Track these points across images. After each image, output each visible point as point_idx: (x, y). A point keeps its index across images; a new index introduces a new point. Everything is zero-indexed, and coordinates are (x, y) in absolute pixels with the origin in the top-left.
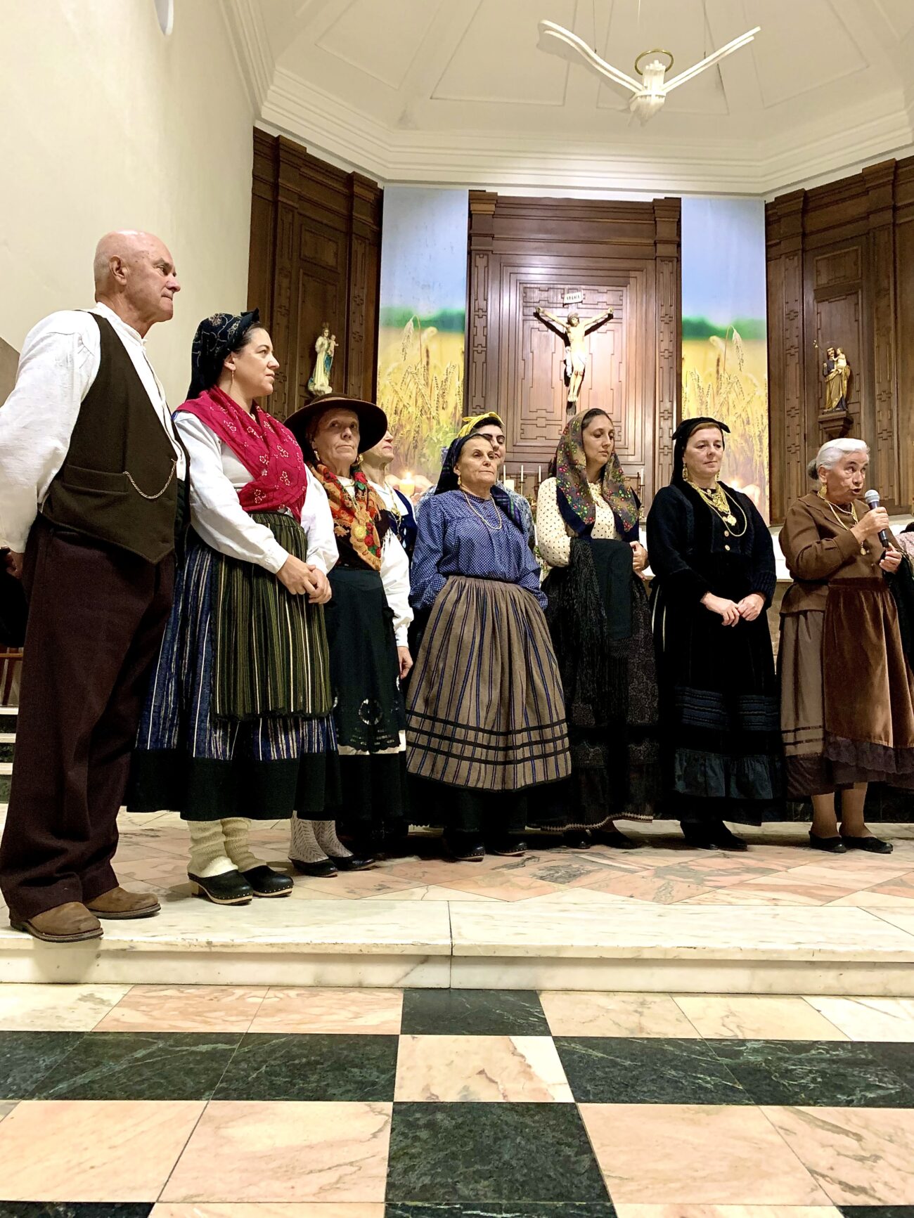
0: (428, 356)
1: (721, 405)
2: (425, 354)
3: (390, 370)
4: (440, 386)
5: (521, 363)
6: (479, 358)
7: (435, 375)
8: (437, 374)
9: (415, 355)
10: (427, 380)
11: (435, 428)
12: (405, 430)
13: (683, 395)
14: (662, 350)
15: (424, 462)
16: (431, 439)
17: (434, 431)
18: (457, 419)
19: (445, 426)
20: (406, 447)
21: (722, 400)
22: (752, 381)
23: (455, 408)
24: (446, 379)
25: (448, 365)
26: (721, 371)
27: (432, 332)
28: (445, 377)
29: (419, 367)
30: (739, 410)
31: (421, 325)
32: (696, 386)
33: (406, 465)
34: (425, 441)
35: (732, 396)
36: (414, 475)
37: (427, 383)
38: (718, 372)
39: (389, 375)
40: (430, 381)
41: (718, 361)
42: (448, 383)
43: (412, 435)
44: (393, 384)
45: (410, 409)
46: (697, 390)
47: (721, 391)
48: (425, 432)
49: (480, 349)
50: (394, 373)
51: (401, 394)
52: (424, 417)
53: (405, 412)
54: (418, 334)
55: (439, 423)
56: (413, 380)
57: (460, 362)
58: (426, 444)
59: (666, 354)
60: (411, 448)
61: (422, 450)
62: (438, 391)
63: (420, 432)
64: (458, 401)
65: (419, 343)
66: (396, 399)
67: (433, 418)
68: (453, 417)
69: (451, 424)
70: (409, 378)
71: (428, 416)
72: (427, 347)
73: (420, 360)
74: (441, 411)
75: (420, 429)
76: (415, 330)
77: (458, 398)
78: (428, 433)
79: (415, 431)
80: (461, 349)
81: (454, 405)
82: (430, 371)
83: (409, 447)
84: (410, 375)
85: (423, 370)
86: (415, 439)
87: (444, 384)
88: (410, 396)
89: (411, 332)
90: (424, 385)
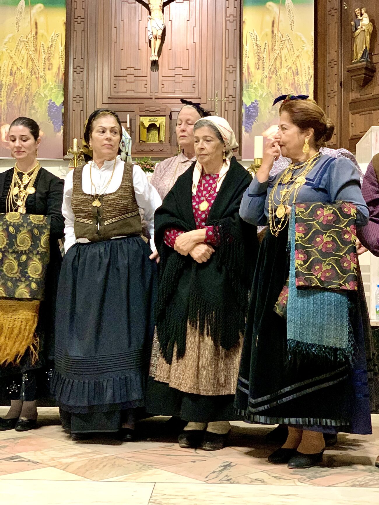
0: (36, 28)
1: (276, 59)
2: (34, 26)
3: (6, 40)
4: (46, 51)
5: (114, 30)
6: (79, 27)
7: (43, 43)
9: (26, 26)
10: (35, 46)
11: (42, 85)
12: (18, 88)
13: (244, 52)
14: (228, 15)
15: (34, 113)
16: (40, 94)
17: (42, 87)
18: (61, 77)
19: (51, 83)
20: (19, 102)
21: (276, 55)
22: (301, 38)
23: (59, 68)
24: (51, 46)
25: (53, 34)
26: (276, 32)
27: (40, 7)
28: (50, 44)
29: (29, 36)
30: (290, 64)
31: (31, 2)
32: (255, 45)
34: (35, 96)
35: (285, 52)
37: (36, 49)
38: (273, 32)
39: (5, 44)
40: (38, 48)
41: (273, 22)
42: (53, 49)
43: (24, 91)
44: (9, 51)
45: (22, 71)
46: (255, 48)
47: (276, 48)
48: (34, 89)
49: (79, 20)
50: (10, 42)
51: (15, 58)
52: (34, 76)
54: (28, 10)
55: (45, 81)
56: (25, 47)
57: (62, 31)
58: (36, 98)
59: (231, 18)
60: (23, 101)
61: (32, 103)
62: (45, 55)
63: (30, 89)
64: (61, 63)
65: (30, 17)
66: (11, 63)
67: (41, 77)
68: (57, 76)
69: (55, 81)
70: (21, 46)
71: (37, 76)
72: (36, 20)
73: (30, 30)
74: (47, 72)
75: (31, 87)
76: (26, 7)
77: (61, 61)
78: (37, 90)
79: (26, 88)
80: (63, 20)
81: (58, 66)
82: (38, 40)
83: (22, 101)
84: (22, 43)
85: (32, 39)
86: (27, 94)
87: (49, 49)
88: (22, 61)
89: (23, 9)
90: (34, 51)
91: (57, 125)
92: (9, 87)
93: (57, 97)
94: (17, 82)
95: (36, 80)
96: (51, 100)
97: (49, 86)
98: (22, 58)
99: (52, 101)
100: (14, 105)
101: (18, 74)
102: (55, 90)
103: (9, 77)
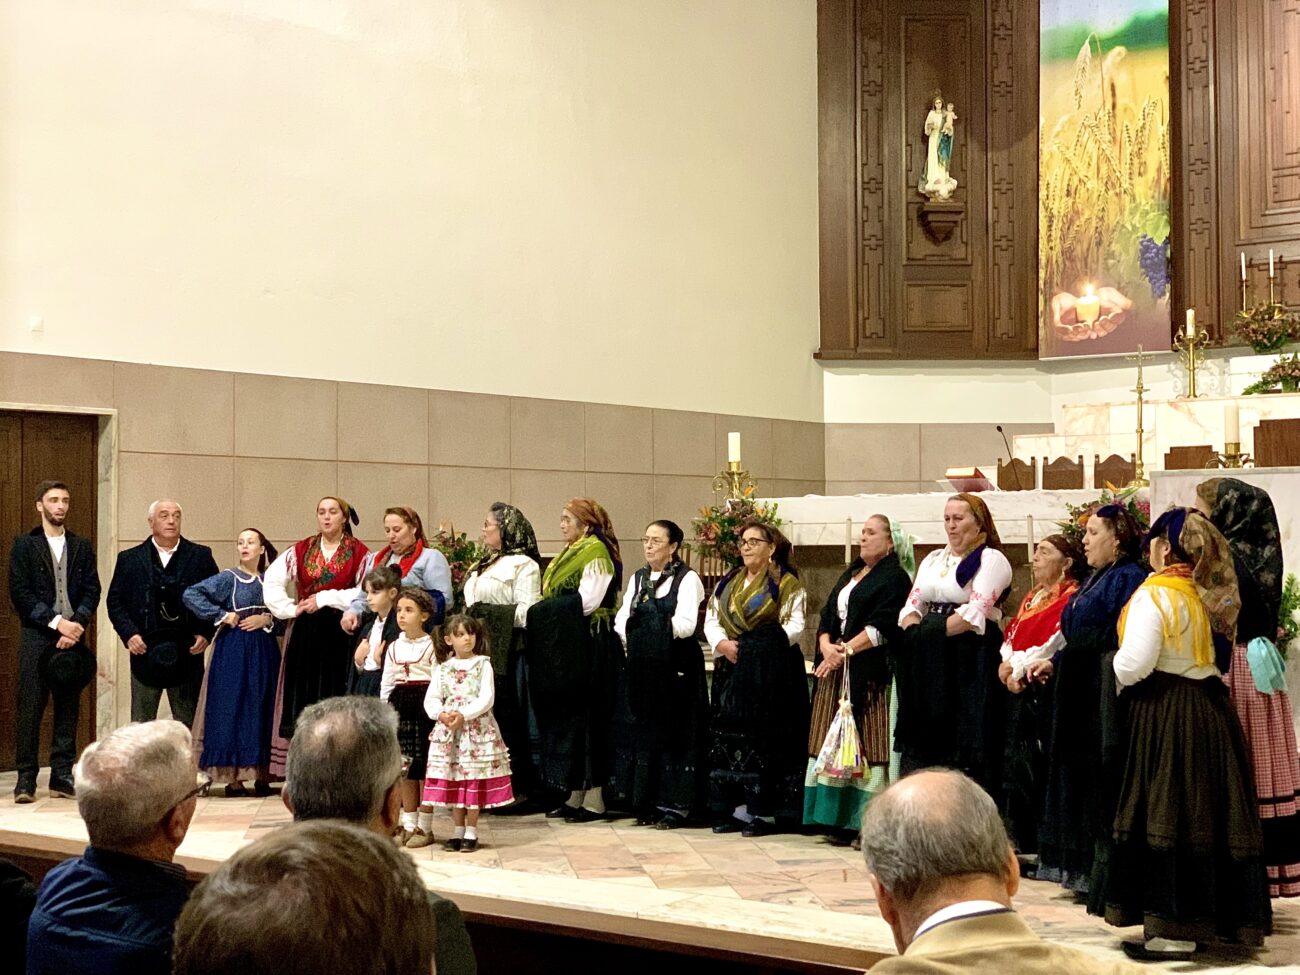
0: (1114, 95)
2: (1110, 93)
3: (1057, 128)
4: (1133, 139)
6: (1198, 80)
7: (1126, 123)
8: (1128, 122)
9: (1095, 95)
11: (1127, 208)
12: (1083, 219)
15: (1113, 265)
16: (1123, 226)
17: (1127, 213)
18: (1163, 187)
19: (1144, 202)
20: (1085, 246)
23: (1159, 170)
24: (1143, 127)
25: (1146, 102)
27: (1119, 54)
28: (1141, 124)
29: (1101, 114)
31: (1101, 46)
33: (1086, 274)
34: (1114, 230)
36: (1097, 288)
39: (1056, 136)
40: (1118, 133)
42: (1146, 132)
43: (1094, 224)
44: (1063, 149)
45: (1089, 185)
48: (1112, 218)
49: (1198, 65)
50: (1065, 131)
51: (1075, 163)
52: (1111, 193)
53: (1082, 190)
54: (1097, 62)
55: (1133, 198)
56: (1091, 139)
57: (1163, 94)
58: (1116, 235)
60: (1093, 245)
61: (1109, 246)
62: (1131, 148)
63: (1105, 219)
64: (1163, 159)
65: (1100, 75)
66: (1068, 172)
67: (1125, 192)
68: (1156, 186)
69: (1153, 197)
70: (1086, 135)
71: (1118, 190)
72: (1112, 79)
73: (1102, 102)
74: (1137, 179)
75: (1106, 214)
76: (1093, 56)
77: (1163, 154)
78: (1118, 218)
79: (1097, 217)
80: (1165, 72)
81: (1156, 166)
82: (1117, 119)
83: (1090, 245)
84: (1089, 130)
85: (1107, 118)
86: (1099, 230)
87: (1140, 134)
88: (1089, 164)
89: (1088, 61)
90: (1110, 142)
91: (1157, 284)
92: (1065, 220)
93: (1156, 229)
94: (1080, 206)
95: (1115, 199)
96: (1145, 237)
97: (1142, 208)
98: (1087, 160)
99: (1148, 237)
100: (1074, 253)
101: (1082, 192)
102: (1152, 214)
103: (1065, 199)
